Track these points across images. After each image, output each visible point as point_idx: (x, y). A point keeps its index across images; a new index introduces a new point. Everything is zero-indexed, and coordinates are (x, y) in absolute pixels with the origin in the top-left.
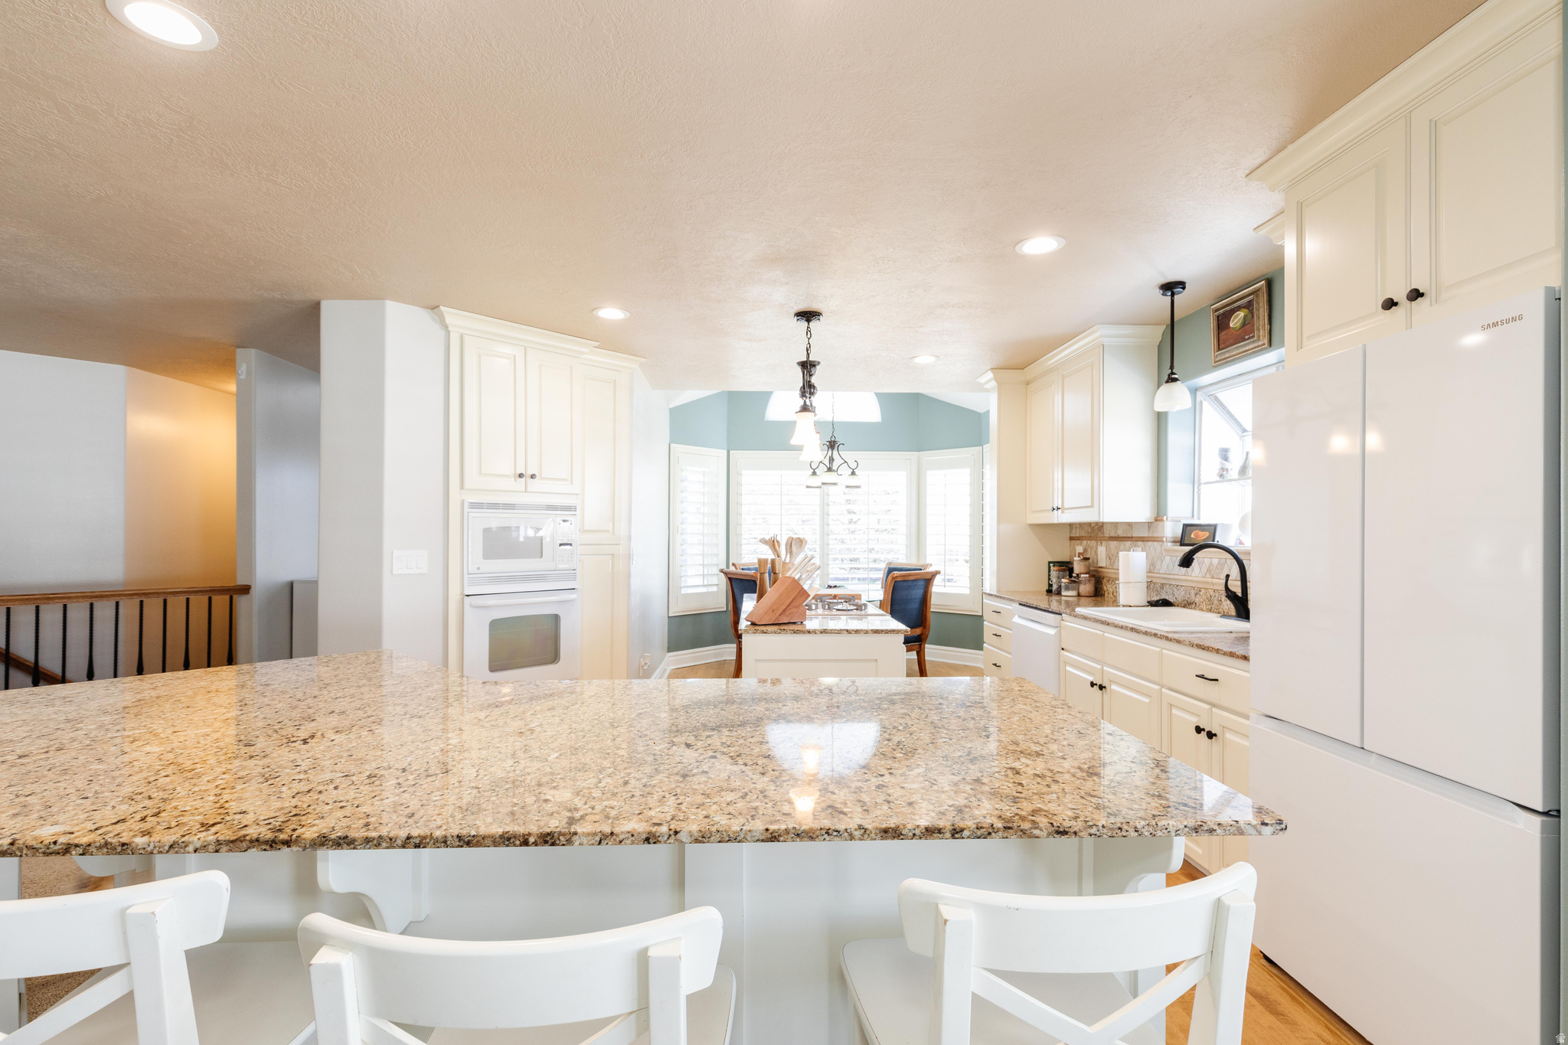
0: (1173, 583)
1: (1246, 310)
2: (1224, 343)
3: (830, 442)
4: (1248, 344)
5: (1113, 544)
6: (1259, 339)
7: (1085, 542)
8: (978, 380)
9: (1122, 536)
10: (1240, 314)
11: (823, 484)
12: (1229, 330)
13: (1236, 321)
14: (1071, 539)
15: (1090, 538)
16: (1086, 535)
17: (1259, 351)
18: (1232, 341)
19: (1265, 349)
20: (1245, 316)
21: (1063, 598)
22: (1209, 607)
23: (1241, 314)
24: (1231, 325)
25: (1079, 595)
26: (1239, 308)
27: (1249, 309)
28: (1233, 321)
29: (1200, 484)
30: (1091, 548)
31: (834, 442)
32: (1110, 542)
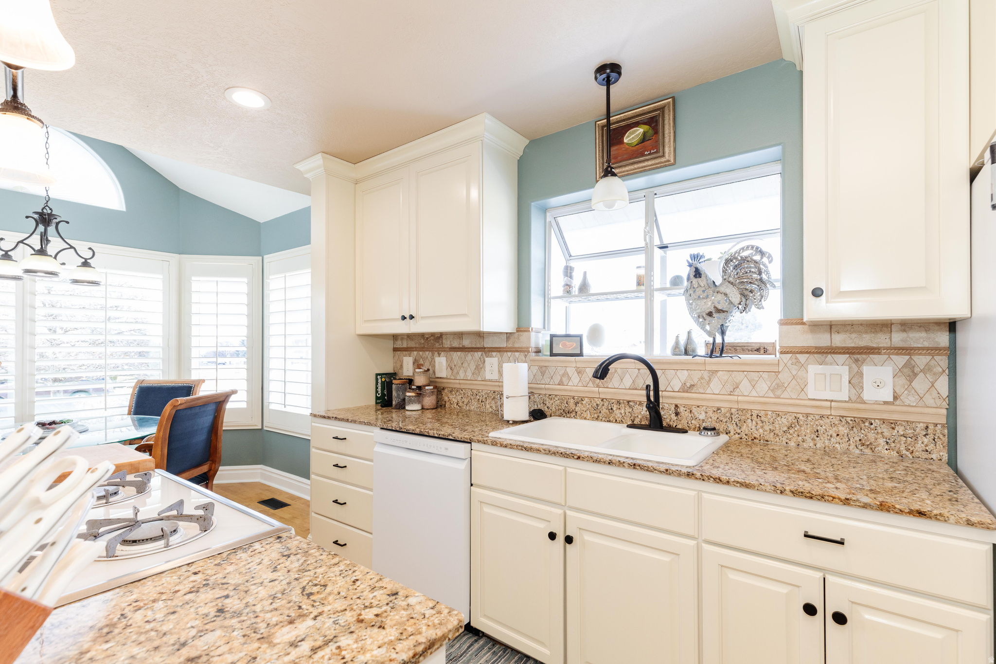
0: (543, 392)
1: (646, 127)
2: (614, 158)
3: (41, 214)
4: (647, 160)
5: (456, 355)
6: (663, 156)
7: (415, 353)
8: (295, 166)
9: (470, 346)
10: (638, 130)
11: (27, 271)
12: (622, 146)
13: (632, 137)
14: (395, 350)
15: (423, 349)
16: (417, 346)
17: (661, 167)
18: (625, 156)
19: (670, 165)
20: (644, 134)
21: (408, 413)
22: (596, 415)
23: (640, 130)
24: (625, 141)
25: (423, 408)
26: (637, 124)
27: (650, 125)
28: (628, 137)
29: (549, 299)
30: (424, 359)
31: (50, 215)
32: (452, 353)
